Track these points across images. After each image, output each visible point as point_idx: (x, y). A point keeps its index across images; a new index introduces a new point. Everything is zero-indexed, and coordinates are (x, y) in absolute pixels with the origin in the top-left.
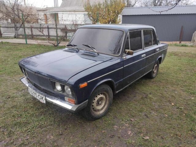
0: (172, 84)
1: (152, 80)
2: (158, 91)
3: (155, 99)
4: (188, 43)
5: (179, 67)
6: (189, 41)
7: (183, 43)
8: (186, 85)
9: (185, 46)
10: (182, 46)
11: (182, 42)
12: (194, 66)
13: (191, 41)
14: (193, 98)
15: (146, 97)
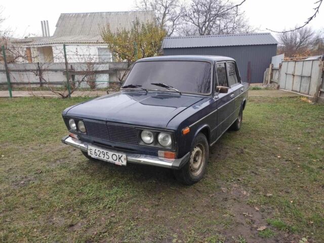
0: (266, 135)
1: (238, 132)
2: (253, 144)
3: (254, 153)
4: (259, 85)
5: (262, 114)
6: (260, 82)
7: (253, 85)
8: (283, 135)
9: (258, 89)
10: (254, 89)
11: (251, 84)
12: (281, 112)
13: (262, 82)
14: (299, 148)
15: (242, 153)
